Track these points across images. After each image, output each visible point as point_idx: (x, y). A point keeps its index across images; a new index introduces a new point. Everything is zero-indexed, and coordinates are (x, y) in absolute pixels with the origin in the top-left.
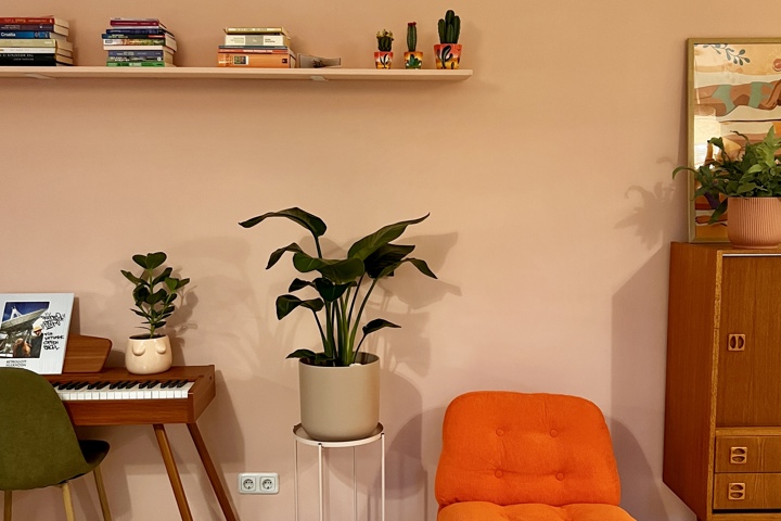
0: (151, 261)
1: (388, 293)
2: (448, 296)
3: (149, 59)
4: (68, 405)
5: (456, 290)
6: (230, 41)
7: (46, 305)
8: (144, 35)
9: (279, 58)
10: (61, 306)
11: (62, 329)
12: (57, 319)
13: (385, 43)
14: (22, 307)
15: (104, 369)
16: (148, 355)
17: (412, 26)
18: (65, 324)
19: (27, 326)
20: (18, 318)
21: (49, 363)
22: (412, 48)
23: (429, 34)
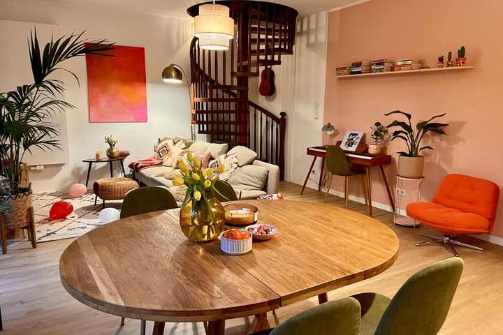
0: (378, 124)
1: (442, 140)
2: (461, 143)
3: (381, 70)
4: (348, 157)
5: (464, 141)
6: (399, 63)
7: (357, 135)
8: (380, 64)
9: (409, 67)
10: (360, 136)
11: (358, 141)
12: (359, 138)
13: (441, 60)
14: (353, 135)
15: (363, 152)
16: (373, 149)
17: (450, 53)
18: (359, 140)
19: (352, 139)
20: (351, 137)
21: (353, 148)
22: (449, 60)
23: (455, 55)
